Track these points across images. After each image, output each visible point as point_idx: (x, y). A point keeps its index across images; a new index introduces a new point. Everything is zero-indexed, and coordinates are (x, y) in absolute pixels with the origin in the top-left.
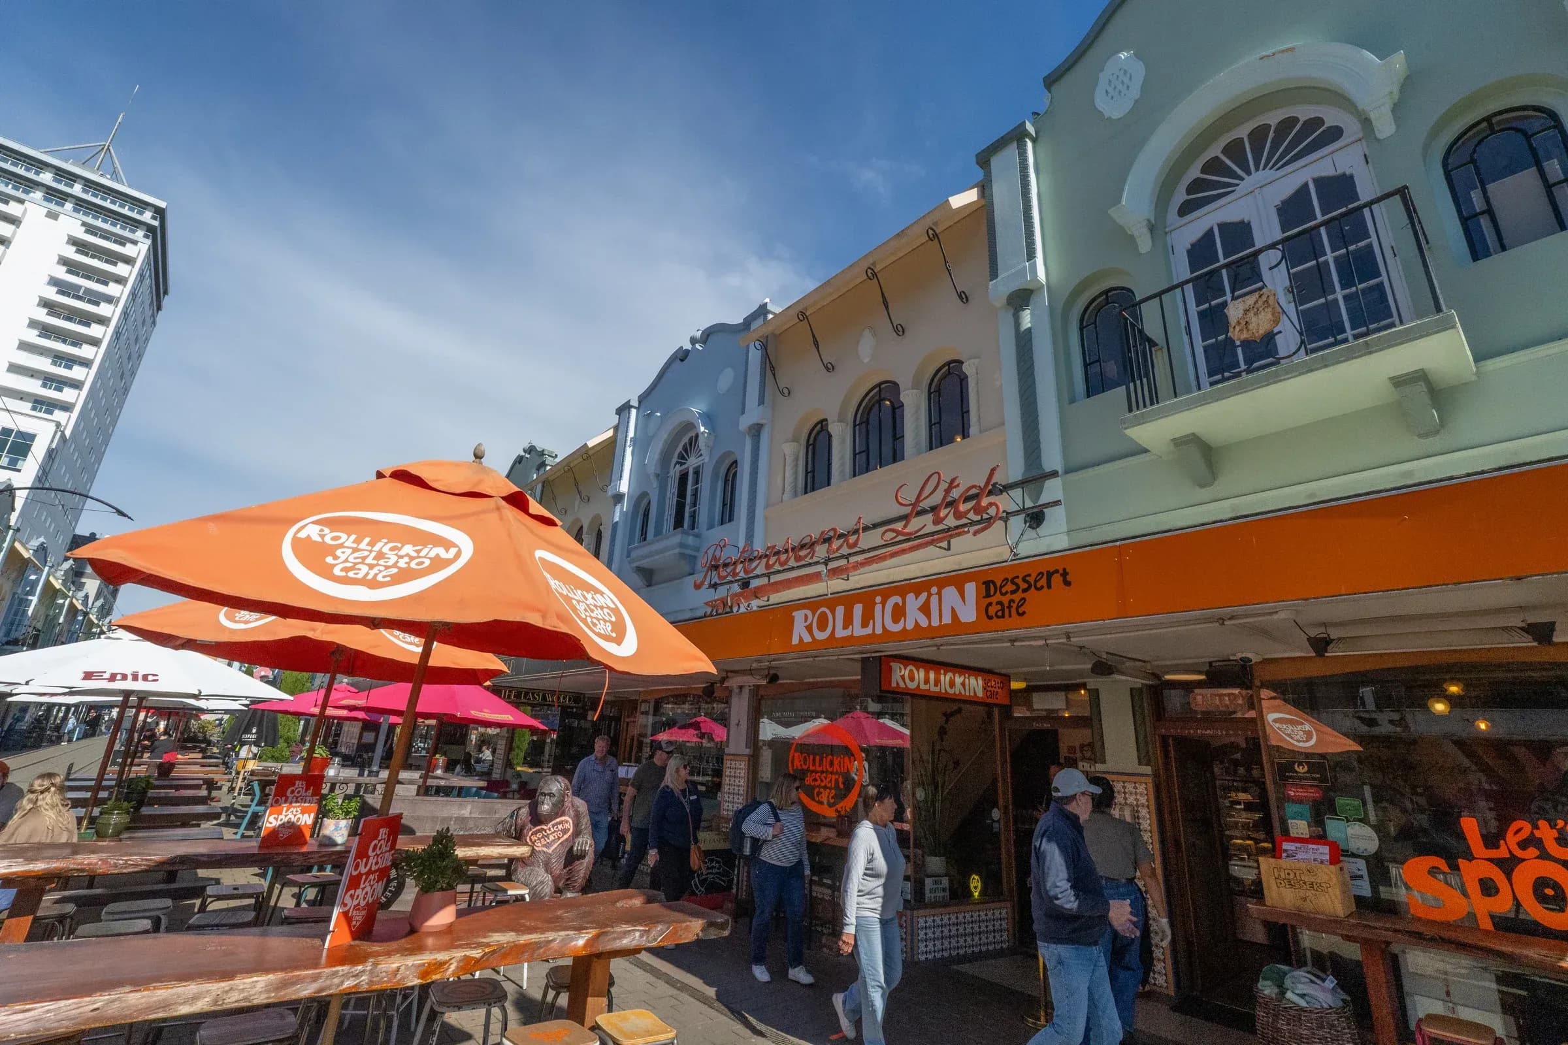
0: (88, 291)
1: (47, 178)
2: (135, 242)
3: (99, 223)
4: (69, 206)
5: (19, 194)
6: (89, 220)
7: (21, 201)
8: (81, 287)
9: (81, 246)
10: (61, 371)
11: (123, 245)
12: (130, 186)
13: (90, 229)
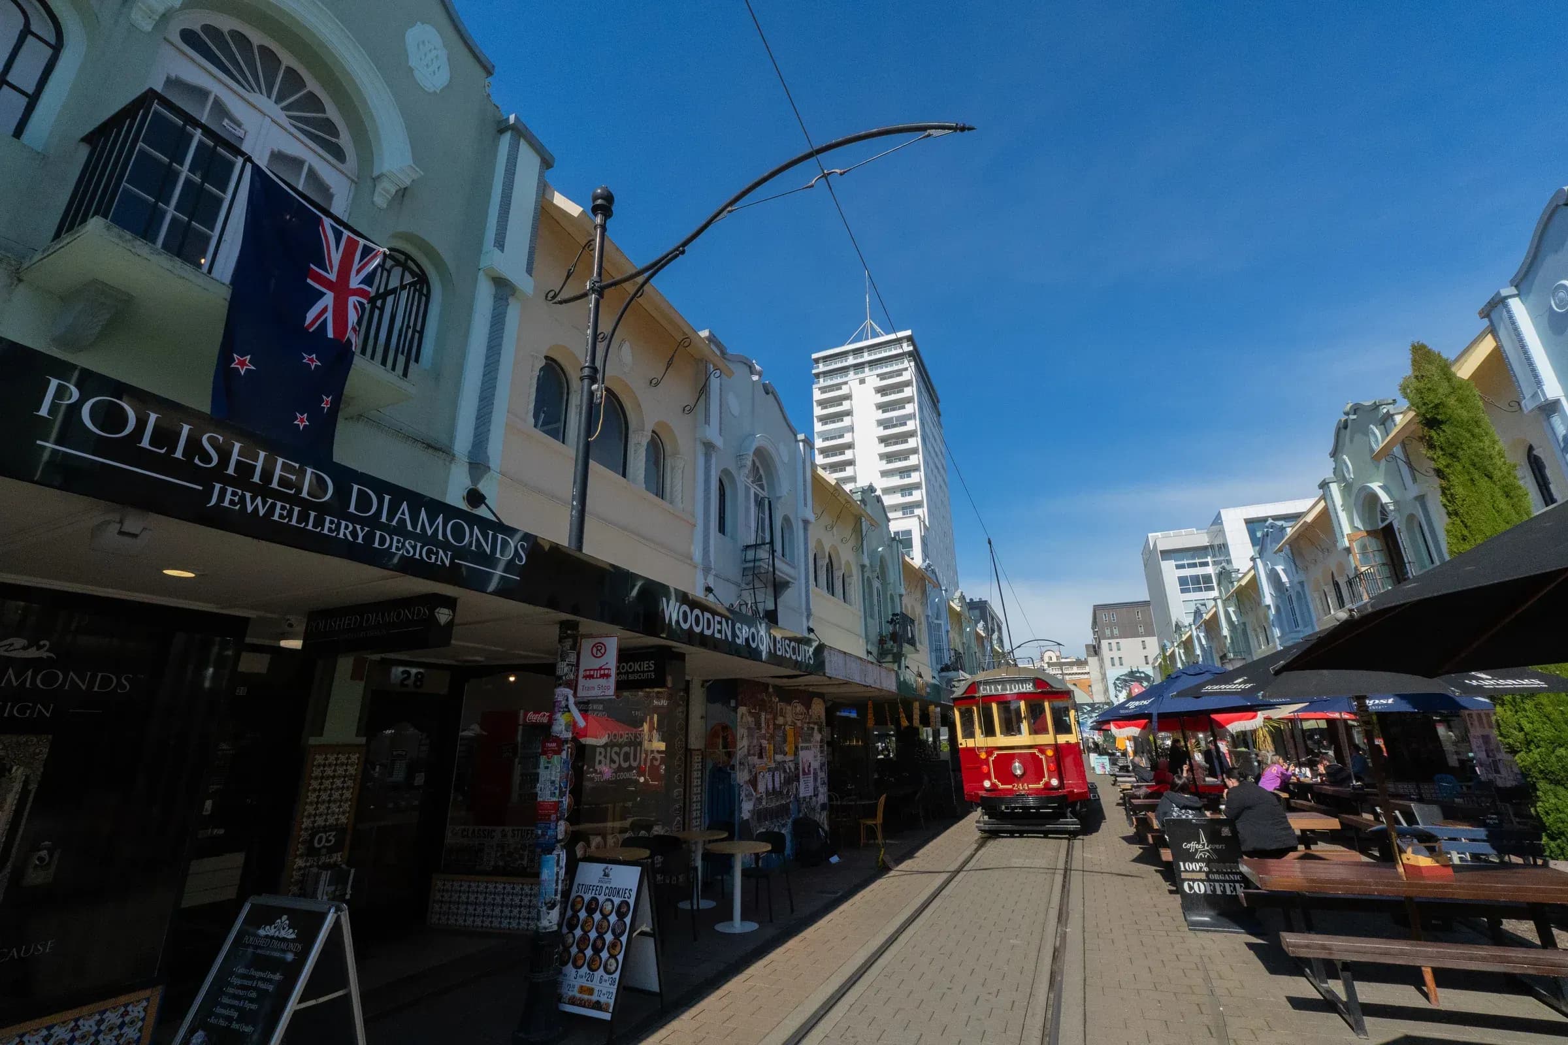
0: (898, 418)
1: (851, 361)
2: (906, 369)
3: (885, 370)
4: (867, 370)
5: (844, 379)
6: (880, 371)
7: (846, 383)
8: (892, 418)
9: (882, 391)
10: (907, 481)
11: (901, 375)
12: (887, 333)
13: (882, 377)
